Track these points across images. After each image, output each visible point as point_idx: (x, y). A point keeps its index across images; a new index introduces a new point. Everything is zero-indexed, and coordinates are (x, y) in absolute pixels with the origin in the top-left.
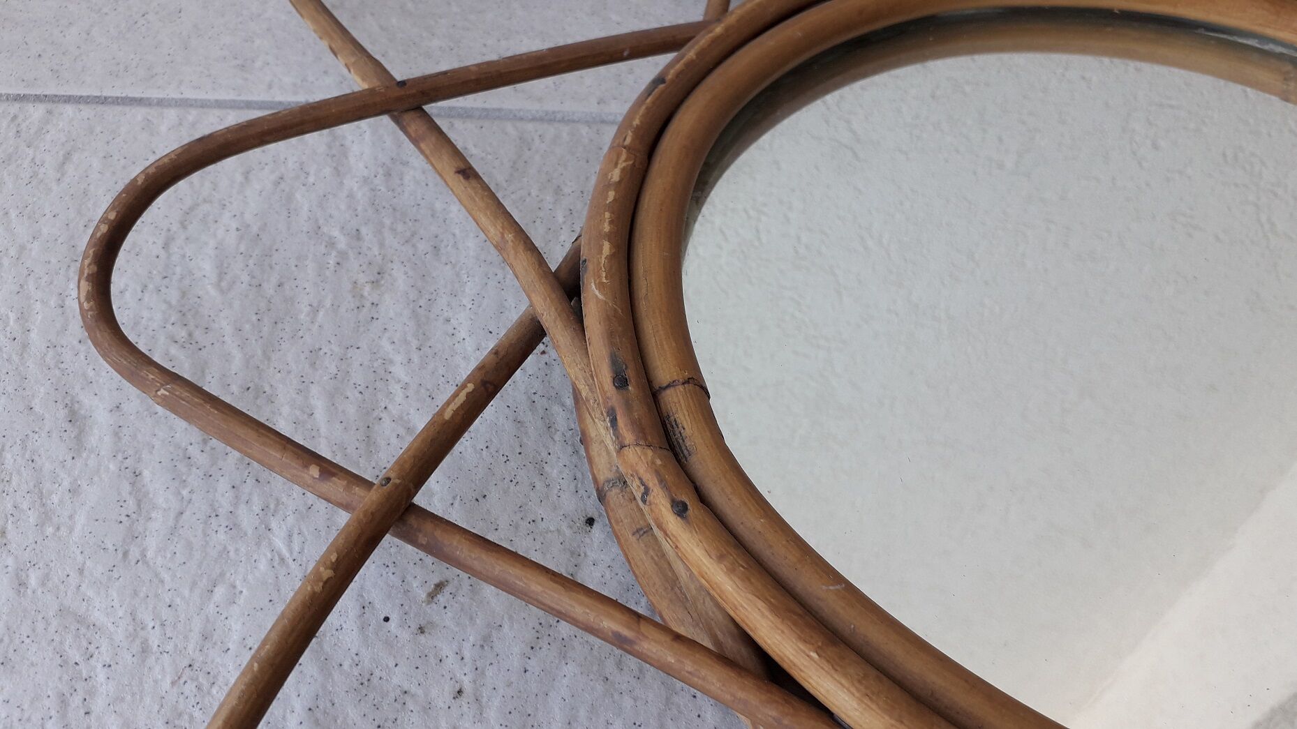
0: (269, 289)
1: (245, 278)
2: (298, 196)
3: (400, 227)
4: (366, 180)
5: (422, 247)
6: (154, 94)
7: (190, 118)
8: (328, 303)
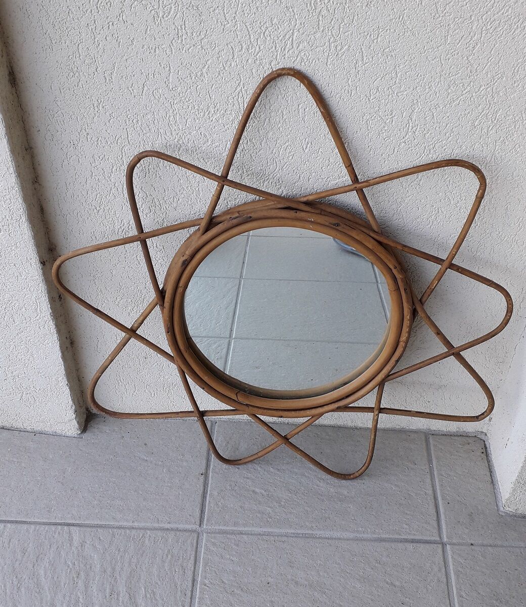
0: (55, 578)
1: (50, 576)
2: (62, 552)
3: (83, 561)
4: (77, 548)
5: (88, 567)
6: (28, 520)
7: (37, 528)
8: (67, 582)
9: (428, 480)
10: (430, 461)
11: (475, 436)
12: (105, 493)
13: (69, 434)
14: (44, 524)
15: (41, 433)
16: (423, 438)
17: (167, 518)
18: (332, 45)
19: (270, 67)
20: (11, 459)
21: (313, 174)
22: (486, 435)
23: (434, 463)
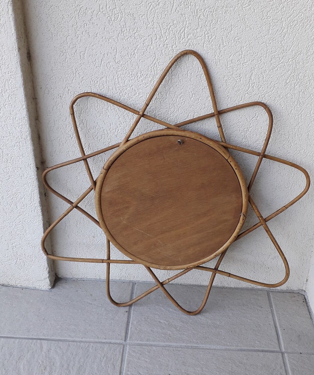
0: (30, 370)
1: (27, 369)
2: (35, 355)
3: (49, 360)
4: (45, 352)
5: (52, 363)
6: (15, 336)
7: (20, 341)
8: (38, 373)
9: (271, 317)
10: (271, 306)
11: (298, 293)
12: (65, 321)
13: (44, 289)
14: (25, 338)
15: (26, 288)
16: (266, 294)
17: (104, 336)
18: (206, 36)
19: (172, 49)
20: (7, 302)
21: (196, 114)
22: (305, 291)
23: (274, 307)
